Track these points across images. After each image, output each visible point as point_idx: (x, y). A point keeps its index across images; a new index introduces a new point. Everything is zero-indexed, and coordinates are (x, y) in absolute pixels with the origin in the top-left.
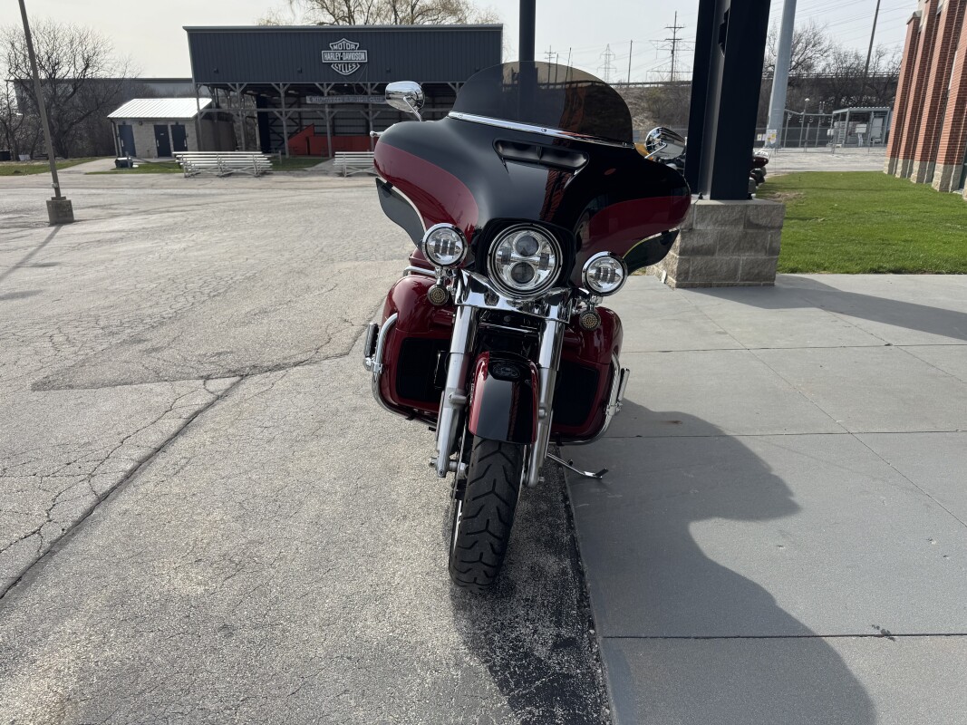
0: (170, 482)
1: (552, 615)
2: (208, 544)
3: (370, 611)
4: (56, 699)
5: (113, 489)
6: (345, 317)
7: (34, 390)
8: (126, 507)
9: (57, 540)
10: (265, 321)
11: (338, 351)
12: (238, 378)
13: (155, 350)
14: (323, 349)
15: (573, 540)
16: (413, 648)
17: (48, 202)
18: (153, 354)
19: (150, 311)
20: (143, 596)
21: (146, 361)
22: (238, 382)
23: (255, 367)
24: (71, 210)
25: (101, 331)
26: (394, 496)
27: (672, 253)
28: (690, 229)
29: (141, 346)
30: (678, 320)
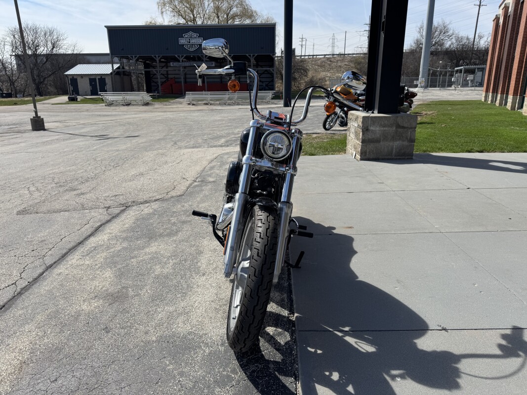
0: (85, 259)
1: (274, 320)
2: (102, 288)
3: (181, 319)
4: (18, 362)
5: (55, 263)
6: (184, 176)
7: (17, 214)
8: (61, 271)
9: (24, 288)
10: (142, 179)
11: (179, 193)
12: (125, 207)
13: (83, 194)
14: (171, 193)
15: (290, 285)
16: (201, 337)
17: (31, 119)
18: (81, 196)
19: (82, 175)
20: (67, 314)
21: (77, 200)
22: (125, 209)
23: (134, 202)
24: (43, 123)
25: (55, 185)
26: (199, 264)
27: (358, 142)
28: (367, 130)
29: (75, 192)
30: (359, 177)
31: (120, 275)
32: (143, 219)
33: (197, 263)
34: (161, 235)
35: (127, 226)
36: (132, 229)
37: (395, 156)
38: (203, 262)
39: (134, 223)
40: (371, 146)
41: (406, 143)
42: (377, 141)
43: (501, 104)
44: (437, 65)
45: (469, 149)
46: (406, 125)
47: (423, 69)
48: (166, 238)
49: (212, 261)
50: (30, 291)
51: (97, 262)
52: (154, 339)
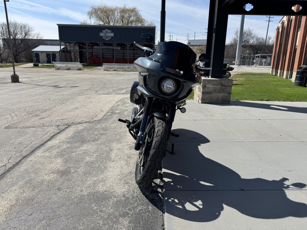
0: (45, 153)
2: (56, 168)
3: (101, 184)
4: (9, 206)
5: (28, 155)
6: (102, 110)
7: (5, 129)
8: (32, 159)
9: (11, 167)
10: (77, 111)
11: (99, 119)
12: (67, 126)
14: (94, 118)
16: (112, 193)
17: (11, 76)
18: (42, 119)
19: (42, 108)
20: (36, 181)
21: (40, 121)
22: (68, 127)
23: (73, 123)
24: (18, 79)
25: (26, 113)
26: (111, 156)
27: (200, 93)
28: (205, 87)
29: (39, 117)
30: (200, 112)
31: (66, 161)
32: (79, 132)
33: (110, 155)
34: (89, 141)
35: (69, 135)
36: (72, 138)
37: (221, 101)
38: (113, 155)
39: (73, 134)
40: (207, 96)
41: (226, 94)
42: (211, 93)
43: (280, 75)
44: (245, 53)
45: (261, 99)
46: (226, 85)
47: (238, 55)
48: (92, 142)
49: (118, 155)
50: (14, 169)
51: (52, 155)
52: (86, 194)
